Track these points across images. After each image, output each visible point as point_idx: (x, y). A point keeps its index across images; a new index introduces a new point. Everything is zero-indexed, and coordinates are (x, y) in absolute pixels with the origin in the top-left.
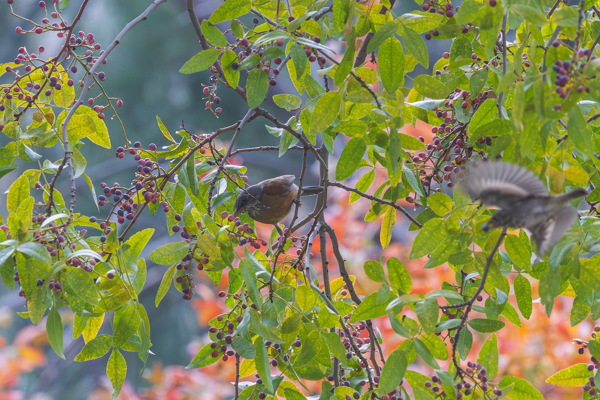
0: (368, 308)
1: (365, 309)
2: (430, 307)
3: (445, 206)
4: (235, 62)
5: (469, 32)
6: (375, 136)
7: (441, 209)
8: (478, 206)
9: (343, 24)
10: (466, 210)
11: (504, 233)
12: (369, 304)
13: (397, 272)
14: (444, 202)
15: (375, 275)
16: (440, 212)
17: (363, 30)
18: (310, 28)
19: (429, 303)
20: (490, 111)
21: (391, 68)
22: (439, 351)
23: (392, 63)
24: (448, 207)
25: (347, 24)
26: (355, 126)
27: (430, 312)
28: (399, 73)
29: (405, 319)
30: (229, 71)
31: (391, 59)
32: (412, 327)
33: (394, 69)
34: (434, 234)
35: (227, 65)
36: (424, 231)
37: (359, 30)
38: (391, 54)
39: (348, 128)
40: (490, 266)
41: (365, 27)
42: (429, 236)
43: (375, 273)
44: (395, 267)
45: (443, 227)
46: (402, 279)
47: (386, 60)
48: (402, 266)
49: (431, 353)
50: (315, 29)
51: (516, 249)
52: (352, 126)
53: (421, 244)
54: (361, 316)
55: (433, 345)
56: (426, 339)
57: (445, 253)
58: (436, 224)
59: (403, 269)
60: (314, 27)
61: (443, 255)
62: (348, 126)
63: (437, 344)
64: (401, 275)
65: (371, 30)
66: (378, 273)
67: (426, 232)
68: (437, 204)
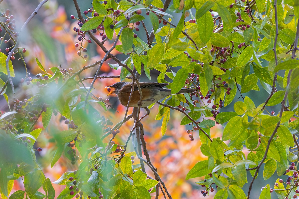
0: (196, 171)
1: (195, 171)
2: (241, 171)
3: (242, 109)
4: (112, 24)
5: (234, 7)
6: (193, 67)
7: (240, 111)
8: (261, 109)
9: (179, 2)
10: (253, 111)
11: (278, 126)
12: (197, 168)
13: (215, 149)
14: (242, 106)
15: (206, 152)
16: (239, 113)
17: (190, 6)
18: (156, 3)
19: (239, 168)
20: (249, 53)
21: (205, 28)
22: (240, 196)
23: (205, 25)
24: (244, 110)
25: (181, 2)
26: (182, 61)
27: (241, 174)
28: (210, 31)
29: (219, 177)
30: (108, 30)
31: (205, 23)
32: (224, 182)
33: (207, 29)
34: (236, 126)
35: (107, 26)
36: (230, 124)
37: (187, 6)
38: (205, 21)
39: (178, 63)
40: (270, 145)
41: (190, 4)
42: (232, 127)
43: (206, 151)
44: (215, 147)
45: (241, 121)
46: (218, 154)
47: (202, 24)
48: (219, 146)
49: (236, 197)
50: (160, 4)
51: (285, 134)
52: (180, 62)
53: (228, 132)
54: (192, 176)
55: (237, 192)
56: (232, 188)
57: (241, 137)
58: (236, 120)
59: (219, 148)
60: (159, 3)
61: (239, 138)
62: (178, 62)
63: (239, 191)
64: (218, 151)
65: (193, 6)
66: (207, 151)
67: (231, 125)
68: (239, 108)
